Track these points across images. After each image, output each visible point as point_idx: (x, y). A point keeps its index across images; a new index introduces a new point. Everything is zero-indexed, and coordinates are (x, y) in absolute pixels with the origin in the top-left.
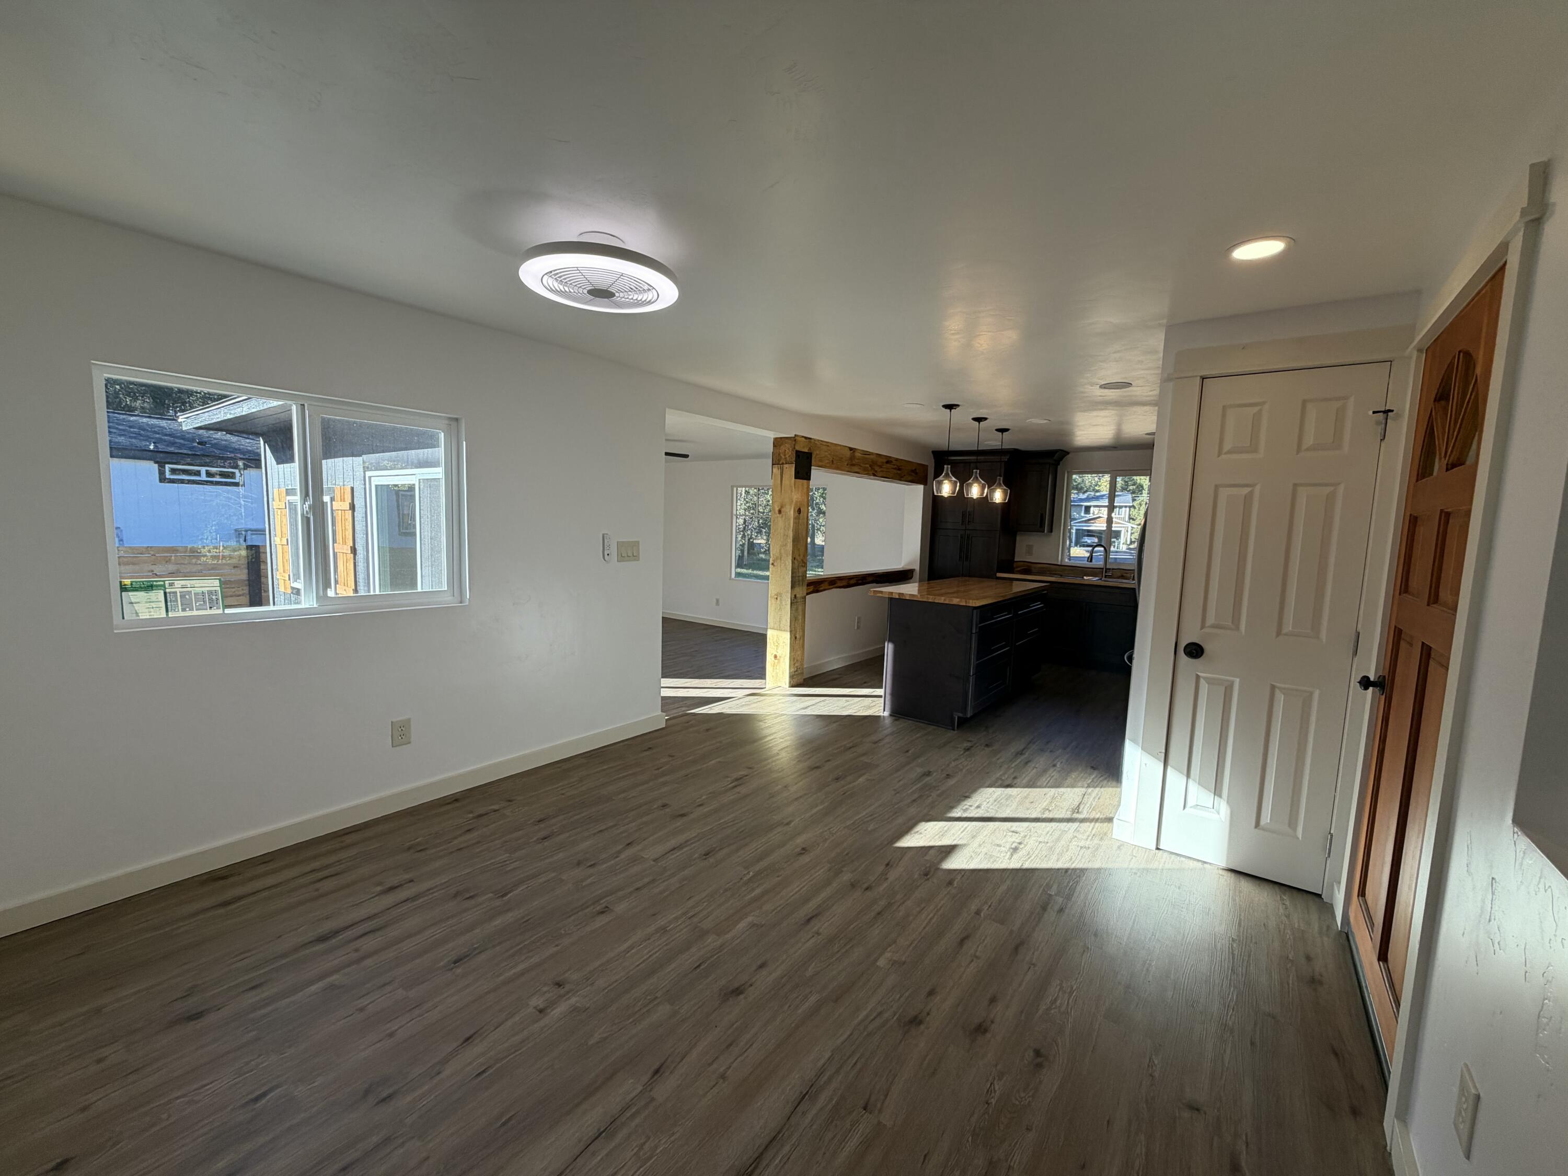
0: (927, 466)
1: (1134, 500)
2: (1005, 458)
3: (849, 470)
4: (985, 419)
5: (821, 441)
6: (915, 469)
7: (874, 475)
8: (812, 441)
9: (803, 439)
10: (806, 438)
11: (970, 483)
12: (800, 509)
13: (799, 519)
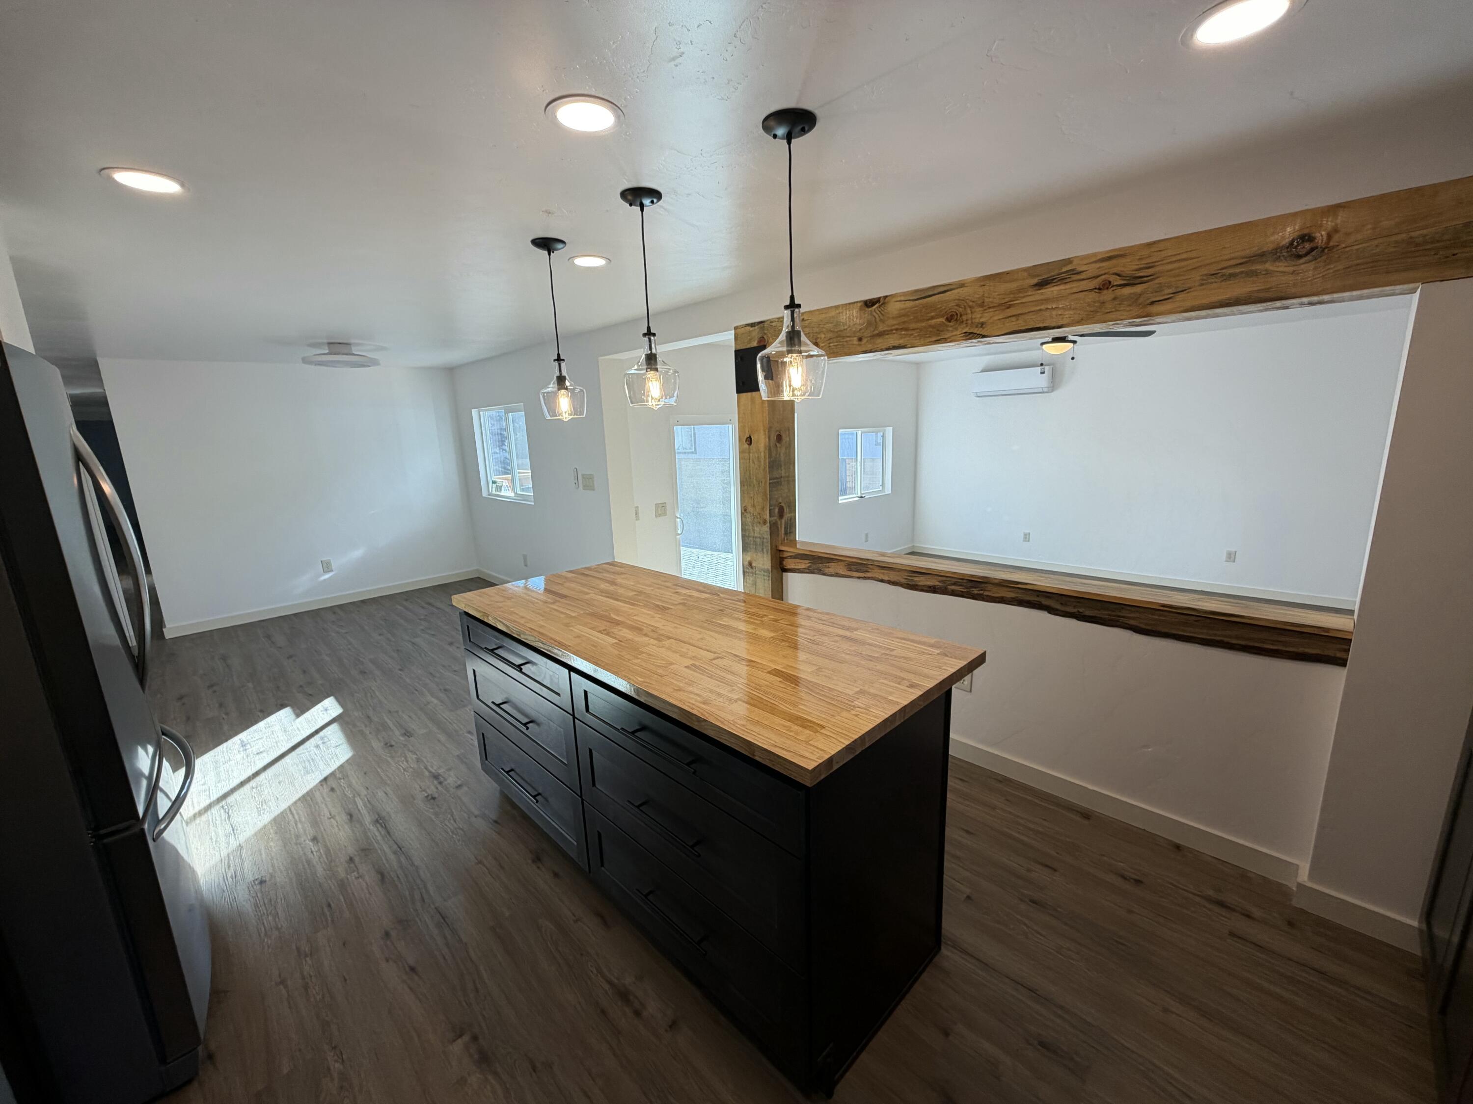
9: (748, 328)
12: (750, 437)
13: (749, 453)
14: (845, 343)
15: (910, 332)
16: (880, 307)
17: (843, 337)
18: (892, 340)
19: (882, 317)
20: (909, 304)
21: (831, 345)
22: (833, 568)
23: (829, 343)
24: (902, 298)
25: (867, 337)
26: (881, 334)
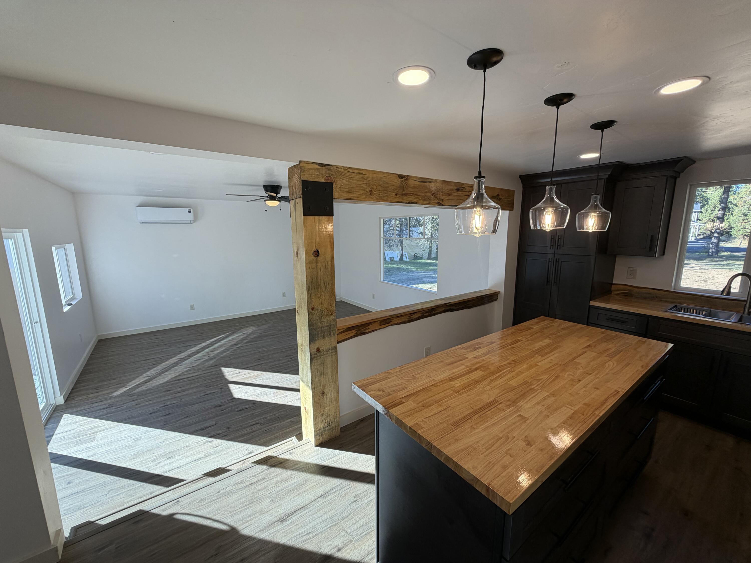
0: (514, 191)
1: (702, 207)
2: (606, 175)
3: (400, 200)
4: (569, 97)
5: (349, 168)
6: (498, 195)
7: (439, 204)
8: (332, 168)
9: (316, 166)
10: (320, 165)
11: (540, 208)
12: (318, 251)
13: (317, 263)
14: (388, 195)
15: (418, 197)
16: (405, 180)
17: (387, 191)
18: (411, 199)
19: (406, 186)
20: (418, 183)
21: (381, 194)
22: (371, 327)
23: (379, 193)
24: (415, 179)
25: (399, 194)
26: (406, 194)
